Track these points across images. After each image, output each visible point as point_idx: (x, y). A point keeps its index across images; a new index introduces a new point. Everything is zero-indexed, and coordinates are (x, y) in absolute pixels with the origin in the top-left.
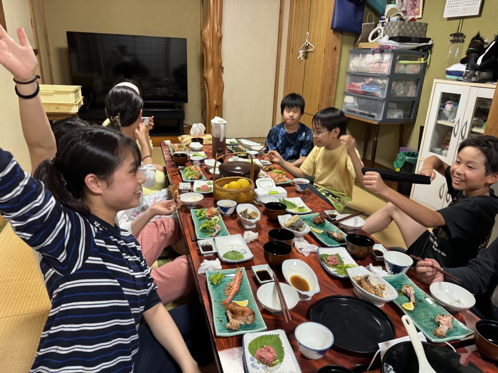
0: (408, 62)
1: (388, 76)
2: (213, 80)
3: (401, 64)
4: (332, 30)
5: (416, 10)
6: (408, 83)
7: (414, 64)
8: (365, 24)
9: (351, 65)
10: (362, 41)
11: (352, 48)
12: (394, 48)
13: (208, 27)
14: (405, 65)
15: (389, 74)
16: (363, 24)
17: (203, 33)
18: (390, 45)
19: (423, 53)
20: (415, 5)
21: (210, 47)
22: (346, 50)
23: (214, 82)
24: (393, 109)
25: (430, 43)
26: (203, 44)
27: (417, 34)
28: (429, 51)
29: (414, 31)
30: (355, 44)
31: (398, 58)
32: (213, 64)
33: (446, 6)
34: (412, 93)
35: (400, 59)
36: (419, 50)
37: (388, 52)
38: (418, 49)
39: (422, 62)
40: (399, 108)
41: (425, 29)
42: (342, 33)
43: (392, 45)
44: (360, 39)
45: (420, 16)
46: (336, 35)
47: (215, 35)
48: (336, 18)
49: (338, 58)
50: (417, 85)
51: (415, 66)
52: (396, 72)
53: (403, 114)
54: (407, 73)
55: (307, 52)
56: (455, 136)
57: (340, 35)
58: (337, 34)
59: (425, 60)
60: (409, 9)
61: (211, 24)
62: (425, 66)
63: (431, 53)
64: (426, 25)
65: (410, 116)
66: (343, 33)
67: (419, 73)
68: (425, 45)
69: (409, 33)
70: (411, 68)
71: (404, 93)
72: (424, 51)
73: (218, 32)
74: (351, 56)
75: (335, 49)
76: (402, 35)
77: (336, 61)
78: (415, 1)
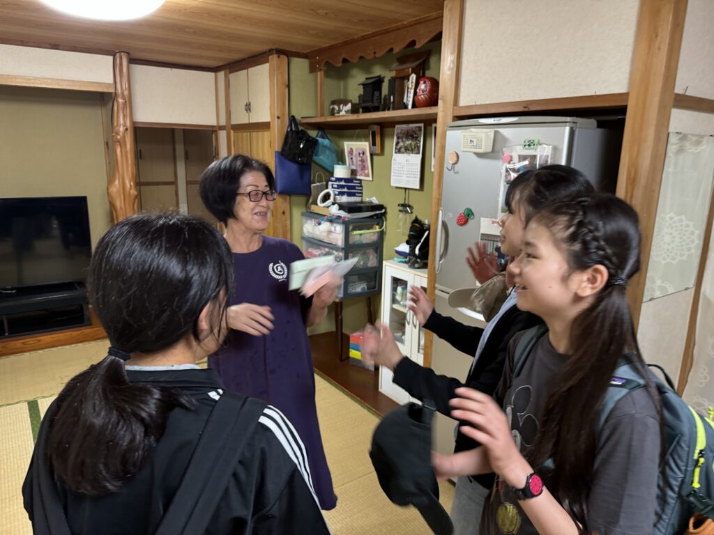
0: (363, 231)
1: (343, 249)
3: (355, 235)
5: (366, 171)
6: (368, 251)
7: (370, 233)
8: (315, 185)
9: (305, 230)
10: (312, 203)
11: (304, 210)
12: (346, 219)
13: (117, 183)
15: (343, 246)
16: (312, 185)
17: (110, 191)
18: (340, 215)
19: (378, 220)
20: (364, 166)
21: (121, 208)
22: (297, 213)
24: (354, 282)
25: (383, 211)
26: (112, 205)
28: (383, 218)
30: (307, 205)
31: (351, 228)
33: (392, 174)
34: (372, 262)
35: (354, 229)
36: (373, 219)
37: (339, 223)
38: (371, 217)
39: (378, 230)
40: (360, 280)
42: (289, 195)
43: (343, 215)
44: (311, 201)
45: (370, 178)
47: (127, 193)
49: (288, 222)
50: (376, 252)
51: (372, 235)
52: (351, 242)
53: (367, 285)
54: (364, 242)
56: (409, 323)
57: (288, 198)
58: (284, 197)
59: (380, 228)
60: (359, 169)
61: (121, 180)
62: (382, 234)
63: (386, 220)
65: (375, 288)
66: (292, 194)
67: (377, 241)
68: (378, 213)
70: (368, 237)
71: (364, 263)
73: (131, 189)
74: (304, 220)
75: (284, 213)
77: (286, 226)
78: (364, 162)
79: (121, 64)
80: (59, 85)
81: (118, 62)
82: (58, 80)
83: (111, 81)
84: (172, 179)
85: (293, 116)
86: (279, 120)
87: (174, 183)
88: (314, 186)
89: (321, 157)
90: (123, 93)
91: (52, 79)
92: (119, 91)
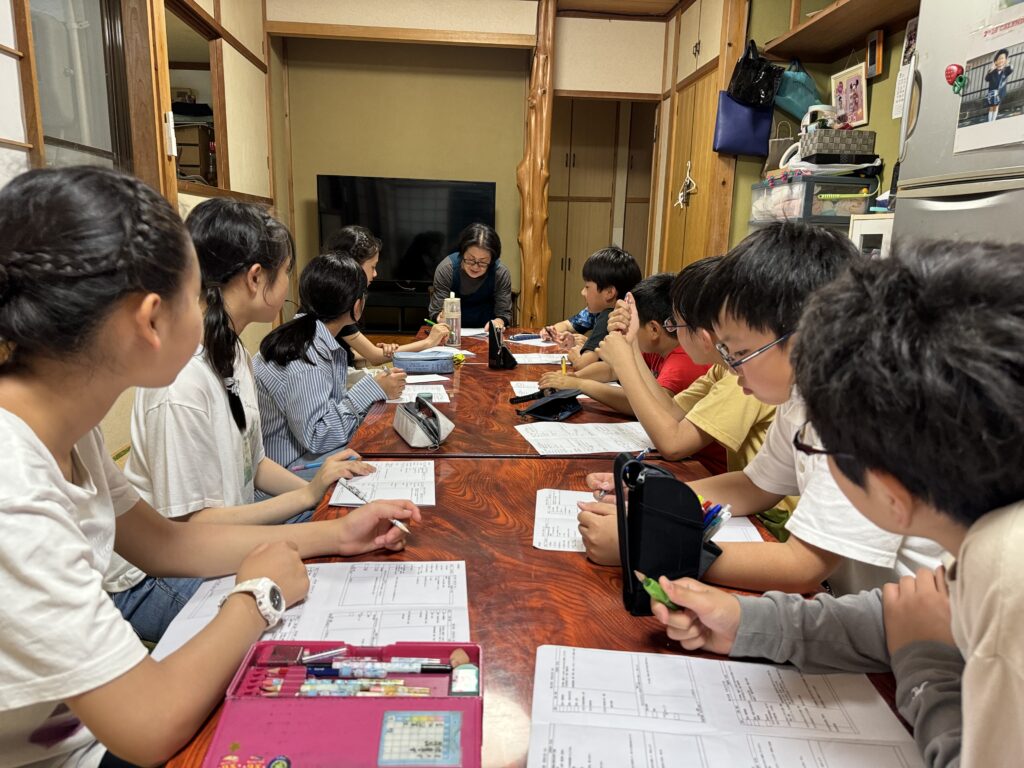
0: (838, 196)
2: (531, 245)
3: (824, 200)
4: (717, 154)
5: (859, 112)
7: (851, 200)
8: (774, 140)
9: (754, 210)
10: (770, 169)
11: (755, 182)
12: (809, 174)
13: (527, 162)
14: (835, 202)
15: (801, 216)
16: (770, 141)
17: (519, 172)
18: (802, 169)
19: (867, 181)
20: (856, 104)
21: (529, 194)
22: (744, 185)
23: (534, 248)
25: (878, 163)
26: (519, 190)
27: (856, 150)
28: (878, 176)
29: (848, 146)
30: (760, 173)
31: (817, 189)
32: (532, 220)
33: (895, 100)
35: (821, 192)
36: (859, 176)
37: (798, 181)
38: (857, 173)
39: (867, 195)
41: (871, 141)
42: (736, 157)
43: (805, 169)
44: (766, 166)
45: (864, 121)
46: (723, 160)
47: (536, 175)
48: (720, 132)
49: (730, 199)
51: (855, 204)
54: (838, 215)
55: (689, 194)
57: (733, 161)
58: (727, 159)
59: (871, 193)
61: (532, 158)
63: (882, 180)
64: (873, 135)
66: (739, 157)
68: (868, 167)
69: (840, 148)
70: (847, 208)
72: (867, 177)
73: (542, 168)
74: (754, 195)
75: (724, 183)
76: (826, 152)
77: (726, 204)
78: (857, 96)
79: (547, 10)
80: (477, 39)
81: (543, 7)
82: (476, 33)
83: (533, 32)
84: (608, 194)
85: (753, 42)
86: (731, 48)
87: (609, 200)
88: (773, 142)
89: (789, 97)
90: (545, 46)
91: (470, 33)
92: (540, 44)
